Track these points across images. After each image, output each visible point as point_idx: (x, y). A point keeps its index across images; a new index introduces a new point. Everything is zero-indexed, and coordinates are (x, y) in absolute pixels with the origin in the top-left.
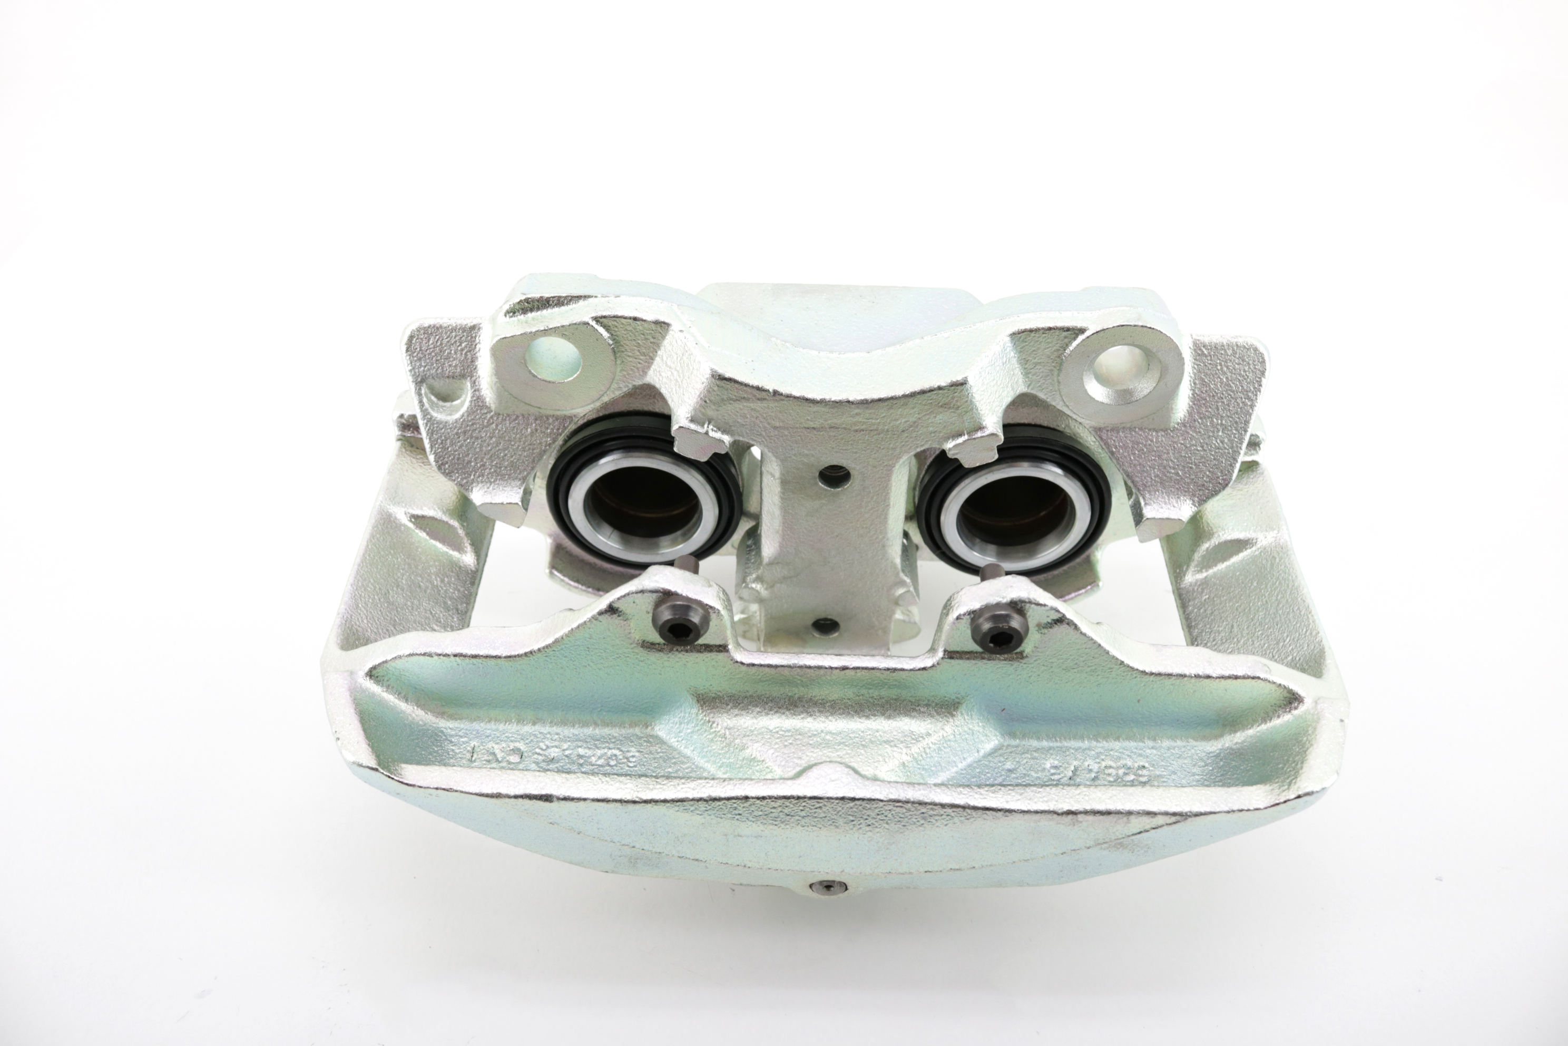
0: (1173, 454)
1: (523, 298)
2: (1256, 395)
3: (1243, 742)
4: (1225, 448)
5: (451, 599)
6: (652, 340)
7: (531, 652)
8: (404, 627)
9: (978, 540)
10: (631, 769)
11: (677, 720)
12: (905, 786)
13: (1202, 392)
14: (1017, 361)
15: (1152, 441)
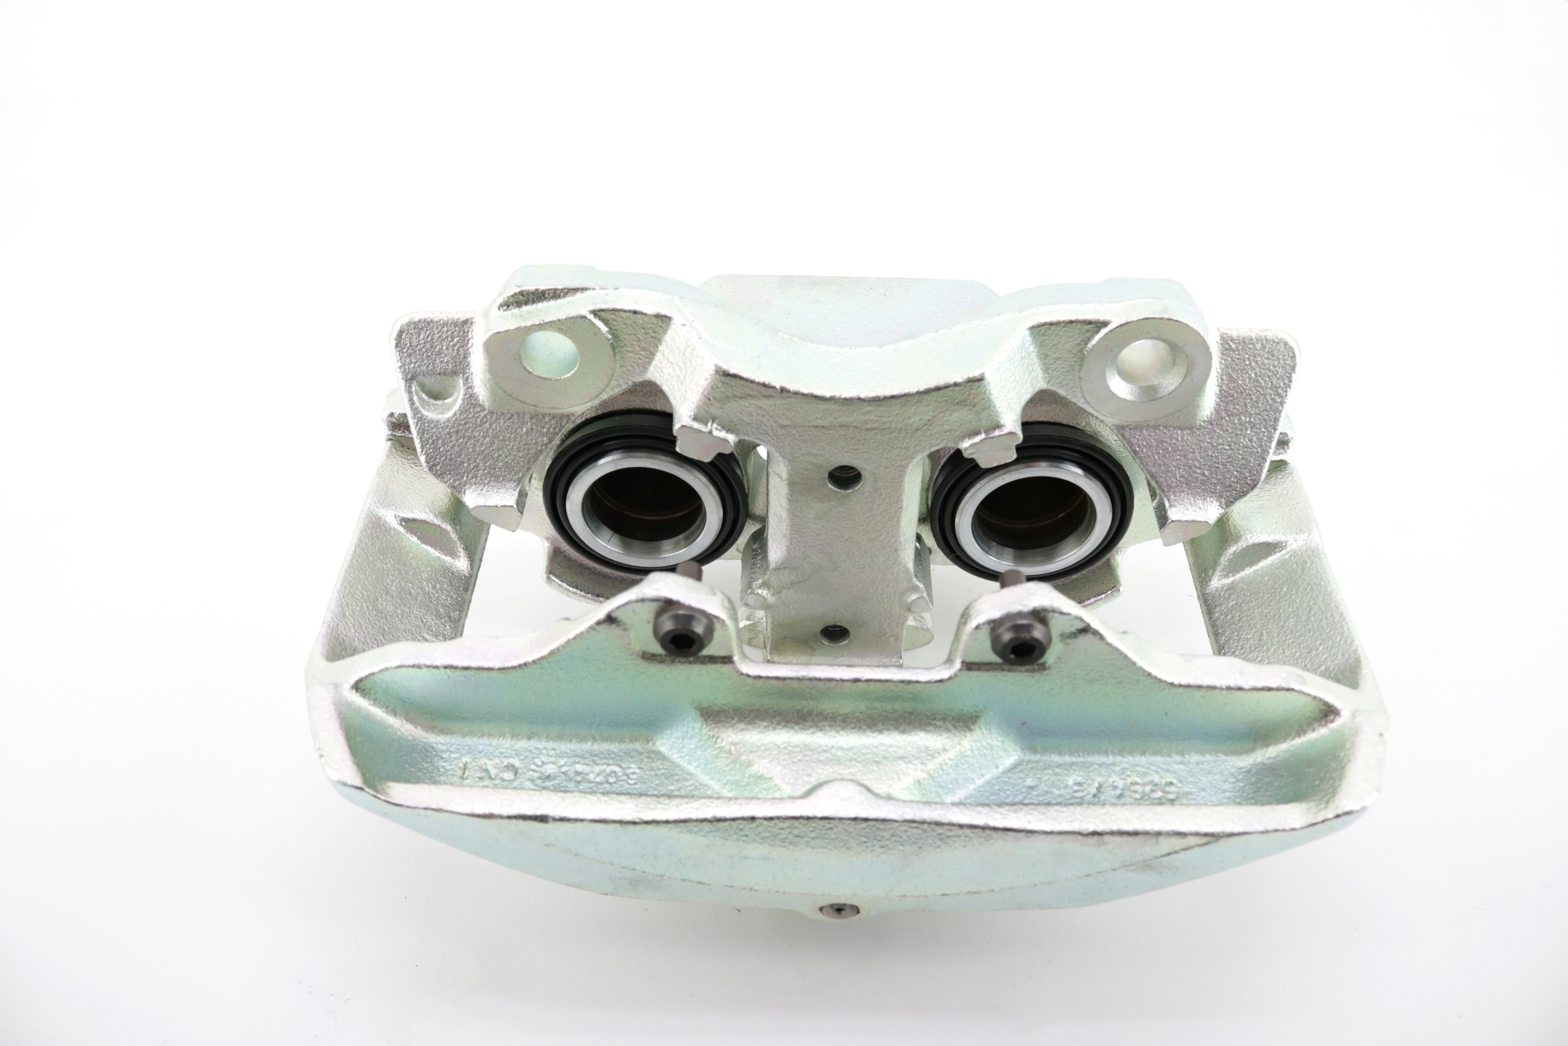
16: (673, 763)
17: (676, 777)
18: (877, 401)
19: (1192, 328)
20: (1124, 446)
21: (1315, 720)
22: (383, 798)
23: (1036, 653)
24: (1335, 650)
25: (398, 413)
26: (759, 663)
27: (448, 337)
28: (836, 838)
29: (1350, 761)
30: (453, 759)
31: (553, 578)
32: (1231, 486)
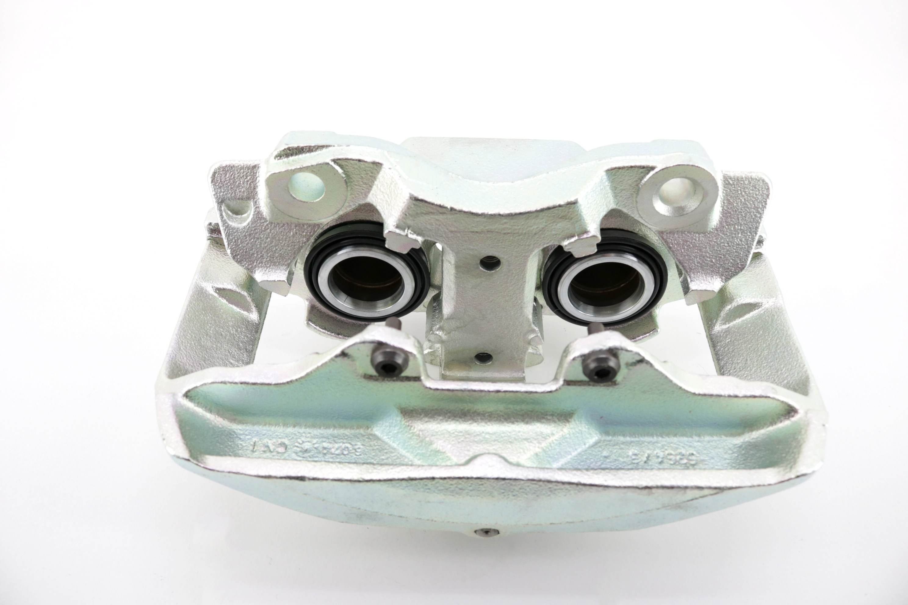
0: (709, 248)
1: (286, 147)
2: (763, 210)
3: (758, 438)
4: (743, 245)
5: (242, 342)
6: (371, 174)
7: (291, 381)
8: (211, 362)
9: (582, 303)
10: (358, 457)
11: (387, 424)
12: (539, 470)
13: (728, 208)
14: (610, 188)
15: (696, 240)
16: (383, 442)
17: (386, 451)
18: (511, 216)
19: (707, 171)
20: (662, 243)
21: (782, 415)
22: (202, 465)
23: (611, 375)
24: (793, 371)
25: (214, 223)
26: (437, 380)
27: (244, 176)
28: (485, 490)
29: (805, 442)
30: (247, 439)
31: (311, 324)
32: (728, 268)
